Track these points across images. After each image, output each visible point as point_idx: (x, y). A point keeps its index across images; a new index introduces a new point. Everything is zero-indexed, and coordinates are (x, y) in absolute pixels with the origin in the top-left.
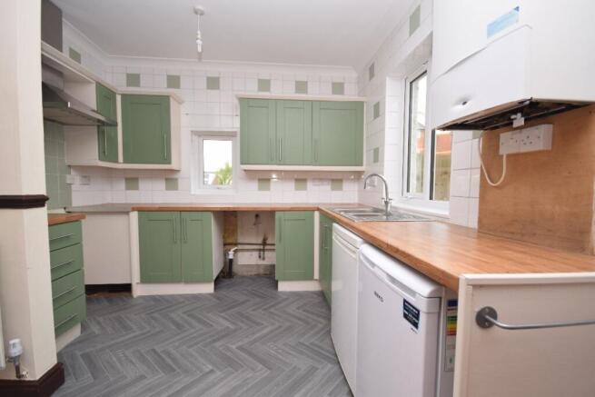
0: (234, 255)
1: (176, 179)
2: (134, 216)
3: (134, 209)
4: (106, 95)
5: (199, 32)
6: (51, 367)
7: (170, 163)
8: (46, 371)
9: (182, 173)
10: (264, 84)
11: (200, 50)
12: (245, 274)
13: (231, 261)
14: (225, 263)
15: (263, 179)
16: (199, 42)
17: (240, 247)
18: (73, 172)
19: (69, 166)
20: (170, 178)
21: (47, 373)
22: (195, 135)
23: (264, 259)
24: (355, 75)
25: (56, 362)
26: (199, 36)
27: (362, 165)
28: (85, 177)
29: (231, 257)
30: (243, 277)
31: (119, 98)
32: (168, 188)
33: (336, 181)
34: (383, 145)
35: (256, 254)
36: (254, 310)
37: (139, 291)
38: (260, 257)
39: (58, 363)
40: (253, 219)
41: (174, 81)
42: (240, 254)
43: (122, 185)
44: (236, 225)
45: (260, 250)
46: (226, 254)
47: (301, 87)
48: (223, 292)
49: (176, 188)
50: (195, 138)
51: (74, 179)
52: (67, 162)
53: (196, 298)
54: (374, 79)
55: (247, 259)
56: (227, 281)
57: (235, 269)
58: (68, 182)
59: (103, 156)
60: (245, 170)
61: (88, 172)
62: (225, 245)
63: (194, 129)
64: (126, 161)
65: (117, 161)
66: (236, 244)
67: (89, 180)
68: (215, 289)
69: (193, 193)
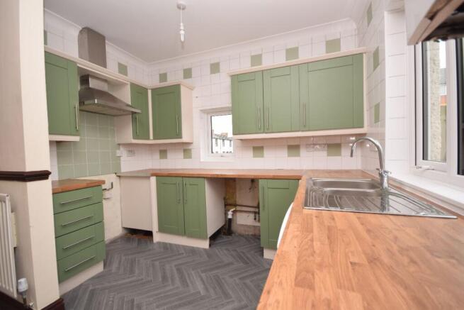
0: (233, 215)
1: (190, 150)
2: (153, 179)
3: (153, 175)
4: (138, 91)
5: (182, 24)
6: (53, 301)
7: (181, 138)
8: (49, 304)
9: (194, 144)
10: (256, 59)
11: (182, 39)
12: (243, 232)
13: (230, 219)
14: (226, 221)
15: (258, 148)
16: (182, 32)
17: (238, 208)
18: (122, 148)
19: (119, 144)
20: (186, 149)
21: (49, 306)
22: (204, 113)
23: (259, 221)
24: (353, 26)
25: (58, 298)
26: (182, 28)
27: (362, 127)
28: (131, 151)
29: (230, 217)
30: (241, 235)
31: (150, 92)
32: (185, 157)
33: (333, 146)
34: (384, 100)
35: (252, 216)
36: (231, 277)
37: (158, 237)
38: (255, 219)
39: (60, 299)
40: (249, 184)
41: (188, 73)
42: (238, 215)
43: (157, 156)
44: (235, 189)
45: (255, 213)
46: (226, 214)
47: (292, 53)
48: (216, 250)
49: (190, 157)
50: (205, 116)
51: (122, 153)
52: (117, 141)
53: (193, 251)
54: (373, 21)
55: (244, 220)
56: (225, 239)
57: (234, 228)
58: (118, 155)
59: (136, 136)
60: (241, 140)
61: (131, 148)
62: (226, 205)
63: (202, 109)
64: (155, 138)
65: (148, 139)
66: (235, 205)
67: (134, 153)
68: (210, 245)
69: (202, 160)
